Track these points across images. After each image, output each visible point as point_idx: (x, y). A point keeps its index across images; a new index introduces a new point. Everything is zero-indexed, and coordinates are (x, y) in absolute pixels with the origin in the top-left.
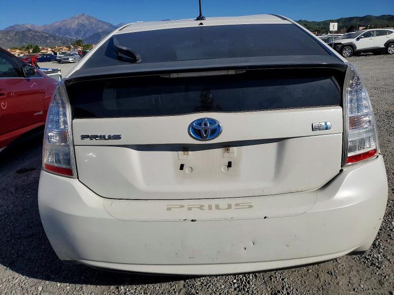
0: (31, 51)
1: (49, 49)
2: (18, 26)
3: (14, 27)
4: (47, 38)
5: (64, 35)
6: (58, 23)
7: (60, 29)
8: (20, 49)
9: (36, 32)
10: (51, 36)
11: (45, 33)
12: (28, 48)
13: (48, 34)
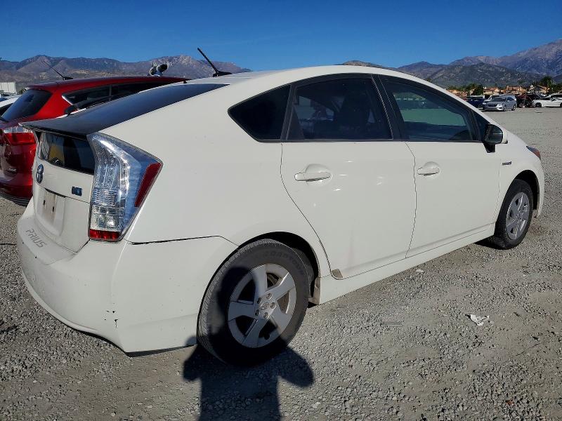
0: (471, 92)
1: (497, 90)
2: (467, 59)
3: (462, 60)
4: (502, 74)
5: (529, 70)
6: (525, 53)
7: (526, 60)
8: (458, 90)
9: (490, 66)
10: (508, 71)
11: (500, 67)
12: (468, 88)
13: (506, 69)
